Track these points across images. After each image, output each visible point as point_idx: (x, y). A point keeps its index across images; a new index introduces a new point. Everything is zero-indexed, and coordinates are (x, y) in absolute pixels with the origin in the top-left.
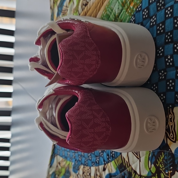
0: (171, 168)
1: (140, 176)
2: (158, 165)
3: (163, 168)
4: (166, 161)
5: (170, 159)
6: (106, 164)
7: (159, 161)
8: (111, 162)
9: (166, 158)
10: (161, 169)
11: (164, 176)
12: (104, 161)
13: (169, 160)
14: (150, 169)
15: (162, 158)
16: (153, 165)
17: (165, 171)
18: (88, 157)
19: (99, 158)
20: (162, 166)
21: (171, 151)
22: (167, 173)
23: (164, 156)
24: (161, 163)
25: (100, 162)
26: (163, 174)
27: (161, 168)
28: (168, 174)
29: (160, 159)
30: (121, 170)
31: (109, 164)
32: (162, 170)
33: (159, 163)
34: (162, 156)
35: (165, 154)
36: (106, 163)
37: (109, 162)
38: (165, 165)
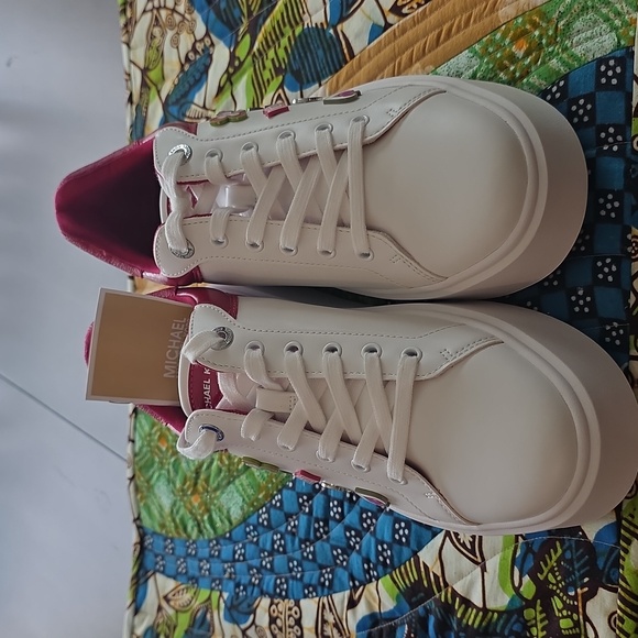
0: (586, 580)
1: (485, 610)
2: (541, 577)
3: (558, 582)
4: (570, 562)
5: (582, 556)
6: (361, 588)
7: (546, 565)
8: (377, 580)
9: (568, 555)
10: (551, 586)
11: (564, 602)
12: (352, 578)
13: (579, 559)
14: (517, 590)
15: (554, 558)
16: (526, 578)
17: (565, 590)
18: (291, 570)
19: (332, 572)
20: (555, 577)
21: (584, 535)
22: (572, 593)
23: (564, 552)
24: (552, 571)
25: (336, 582)
26: (561, 599)
27: (553, 585)
28: (575, 598)
29: (551, 559)
30: (414, 599)
31: (371, 587)
32: (555, 588)
33: (546, 570)
34: (556, 552)
35: (567, 544)
36: (357, 583)
37: (371, 581)
38: (566, 574)
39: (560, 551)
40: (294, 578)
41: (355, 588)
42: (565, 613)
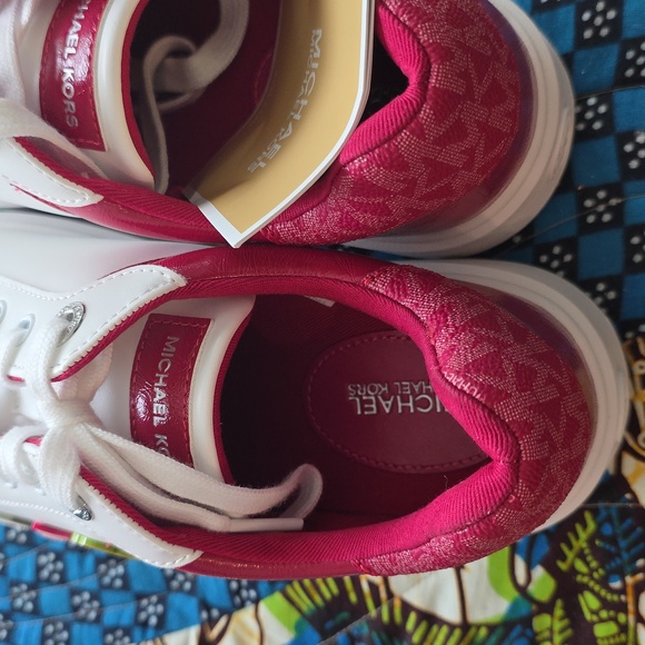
0: (639, 563)
1: (465, 626)
2: (563, 566)
3: (592, 571)
4: (613, 540)
5: (631, 530)
6: (222, 622)
7: (570, 547)
8: (256, 602)
9: (607, 530)
10: (579, 578)
11: (602, 599)
12: (205, 605)
13: (626, 534)
14: (522, 590)
15: (583, 536)
16: (539, 572)
17: (604, 582)
19: (162, 601)
20: (587, 564)
21: (634, 499)
22: (616, 585)
23: (599, 526)
24: (581, 555)
25: (171, 616)
26: (597, 595)
27: (583, 575)
28: (623, 591)
29: (577, 537)
30: (329, 625)
31: (245, 616)
32: (585, 580)
33: (570, 555)
34: (585, 526)
35: (603, 514)
36: (215, 613)
37: (242, 605)
38: (604, 557)
39: (592, 526)
40: (83, 620)
41: (212, 622)
42: (604, 614)
